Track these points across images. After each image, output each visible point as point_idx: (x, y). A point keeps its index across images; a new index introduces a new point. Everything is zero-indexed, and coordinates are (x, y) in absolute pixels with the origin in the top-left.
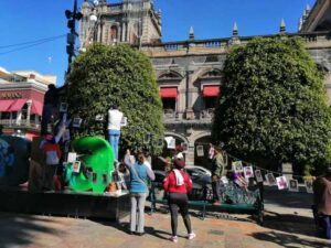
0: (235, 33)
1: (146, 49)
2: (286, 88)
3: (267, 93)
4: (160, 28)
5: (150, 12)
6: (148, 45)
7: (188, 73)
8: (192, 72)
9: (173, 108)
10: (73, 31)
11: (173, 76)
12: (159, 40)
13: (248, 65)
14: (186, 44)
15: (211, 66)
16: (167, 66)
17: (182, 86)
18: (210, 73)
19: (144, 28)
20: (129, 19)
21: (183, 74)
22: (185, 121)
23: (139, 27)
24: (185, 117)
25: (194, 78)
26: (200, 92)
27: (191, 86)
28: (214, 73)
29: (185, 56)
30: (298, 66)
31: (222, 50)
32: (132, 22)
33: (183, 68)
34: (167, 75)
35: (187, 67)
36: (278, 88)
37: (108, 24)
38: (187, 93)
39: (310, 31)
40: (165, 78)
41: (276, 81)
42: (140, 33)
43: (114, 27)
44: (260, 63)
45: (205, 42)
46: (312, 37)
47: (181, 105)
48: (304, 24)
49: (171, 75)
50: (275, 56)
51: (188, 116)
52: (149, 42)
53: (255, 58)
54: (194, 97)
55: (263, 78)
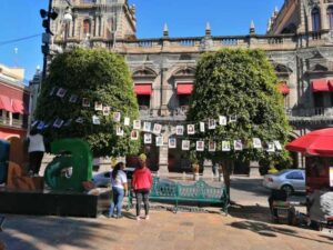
0: (208, 32)
1: (120, 44)
2: (249, 94)
3: (231, 99)
4: (134, 23)
5: (124, 7)
6: (122, 41)
7: (162, 71)
8: (166, 69)
9: (148, 105)
10: (48, 31)
11: (147, 73)
12: (134, 36)
13: (216, 73)
14: (161, 41)
15: (185, 64)
16: (141, 63)
17: (156, 83)
18: (183, 71)
19: (118, 23)
20: (103, 13)
21: (157, 71)
22: (159, 118)
23: (113, 22)
24: (159, 114)
25: (168, 75)
26: (175, 90)
27: (165, 84)
28: (188, 71)
29: (159, 54)
30: (259, 75)
31: (196, 49)
32: (106, 17)
33: (158, 66)
34: (141, 72)
35: (161, 65)
36: (242, 95)
37: (81, 17)
38: (161, 90)
39: (277, 33)
40: (139, 75)
41: (241, 89)
42: (114, 28)
43: (87, 21)
44: (228, 72)
45: (179, 40)
46: (278, 39)
47: (155, 102)
48: (272, 25)
49: (145, 72)
50: (240, 65)
51: (162, 112)
52: (123, 37)
53: (223, 67)
54: (169, 94)
55: (229, 86)
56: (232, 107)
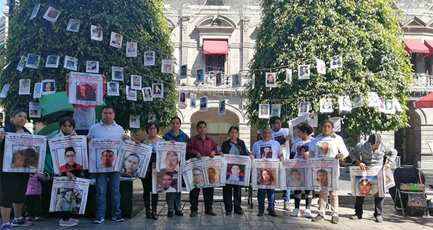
3: (334, 33)
7: (182, 20)
8: (188, 19)
21: (175, 21)
25: (190, 27)
26: (200, 49)
27: (186, 38)
28: (218, 22)
33: (175, 13)
35: (180, 12)
36: (351, 27)
38: (181, 47)
54: (191, 54)
55: (331, 11)
56: (336, 45)
